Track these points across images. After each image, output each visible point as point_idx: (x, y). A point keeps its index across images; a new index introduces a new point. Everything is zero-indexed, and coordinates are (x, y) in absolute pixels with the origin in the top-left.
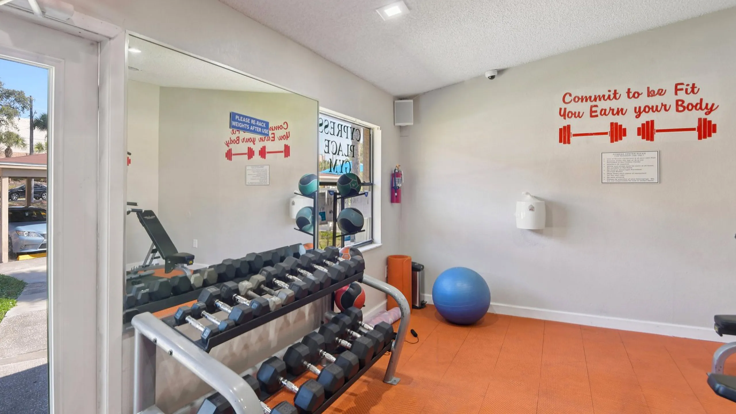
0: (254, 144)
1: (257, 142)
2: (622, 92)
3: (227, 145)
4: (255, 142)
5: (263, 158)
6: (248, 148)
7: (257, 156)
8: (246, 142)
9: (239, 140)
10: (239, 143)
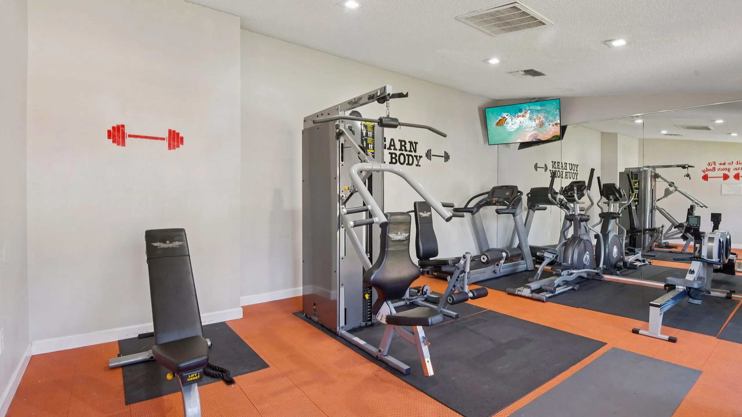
0: (729, 172)
1: (732, 170)
2: (735, 162)
3: (704, 172)
4: (730, 171)
5: (737, 179)
6: (724, 174)
7: (731, 179)
8: (721, 170)
9: (715, 169)
10: (715, 171)
